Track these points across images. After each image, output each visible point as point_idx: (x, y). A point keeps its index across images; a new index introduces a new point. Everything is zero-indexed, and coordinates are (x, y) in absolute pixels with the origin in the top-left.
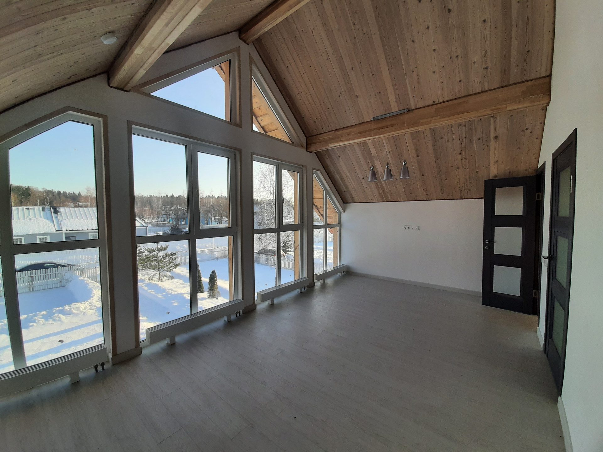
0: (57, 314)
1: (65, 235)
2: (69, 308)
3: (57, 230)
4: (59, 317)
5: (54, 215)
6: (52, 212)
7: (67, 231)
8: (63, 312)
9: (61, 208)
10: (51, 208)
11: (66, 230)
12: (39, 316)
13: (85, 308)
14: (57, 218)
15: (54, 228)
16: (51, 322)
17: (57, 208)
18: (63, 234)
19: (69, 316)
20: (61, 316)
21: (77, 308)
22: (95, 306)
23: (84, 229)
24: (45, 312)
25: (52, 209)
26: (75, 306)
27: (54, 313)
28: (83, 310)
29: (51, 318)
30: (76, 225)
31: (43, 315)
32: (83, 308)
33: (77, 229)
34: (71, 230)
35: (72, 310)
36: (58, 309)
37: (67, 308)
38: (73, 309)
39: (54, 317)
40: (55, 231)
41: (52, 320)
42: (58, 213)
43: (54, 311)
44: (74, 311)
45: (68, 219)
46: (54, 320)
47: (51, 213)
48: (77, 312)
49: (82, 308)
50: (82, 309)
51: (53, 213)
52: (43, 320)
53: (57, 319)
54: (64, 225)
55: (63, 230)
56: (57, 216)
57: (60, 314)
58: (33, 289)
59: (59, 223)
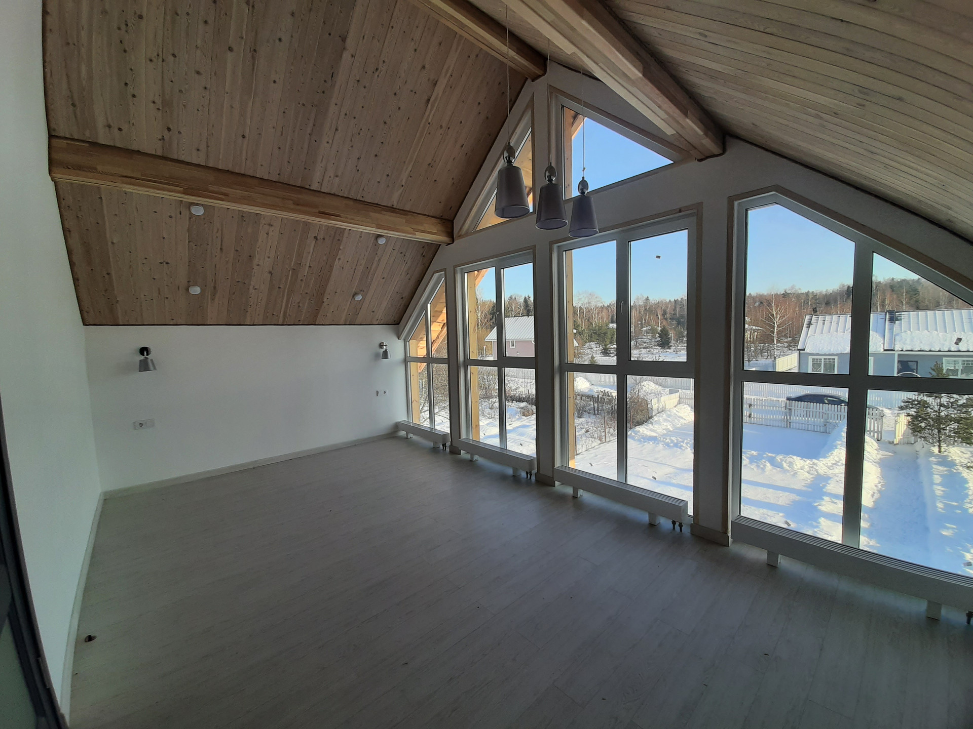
0: (764, 461)
1: (898, 358)
2: (780, 459)
3: (885, 349)
4: (765, 466)
5: (888, 325)
6: (887, 320)
7: (902, 351)
8: (772, 462)
9: (903, 313)
10: (887, 314)
11: (900, 350)
12: (748, 455)
13: (802, 468)
14: (891, 329)
15: (882, 345)
16: (752, 467)
17: (897, 314)
18: (894, 356)
19: (775, 469)
20: (768, 464)
21: (790, 463)
22: (817, 471)
23: (933, 349)
24: (755, 453)
25: (887, 316)
26: (789, 460)
27: (763, 458)
28: (799, 469)
29: (757, 462)
30: (921, 342)
31: (752, 455)
32: (799, 466)
33: (919, 349)
34: (910, 349)
35: (783, 462)
36: (770, 454)
37: (779, 458)
38: (785, 462)
39: (760, 463)
40: (883, 350)
41: (755, 464)
42: (897, 322)
43: (765, 456)
44: (785, 465)
45: (910, 331)
46: (758, 466)
47: (885, 322)
48: (788, 468)
49: (796, 465)
50: (796, 467)
51: (887, 322)
52: (748, 460)
53: (762, 466)
54: (899, 342)
55: (896, 349)
56: (893, 327)
57: (767, 462)
58: (790, 425)
59: (892, 340)
